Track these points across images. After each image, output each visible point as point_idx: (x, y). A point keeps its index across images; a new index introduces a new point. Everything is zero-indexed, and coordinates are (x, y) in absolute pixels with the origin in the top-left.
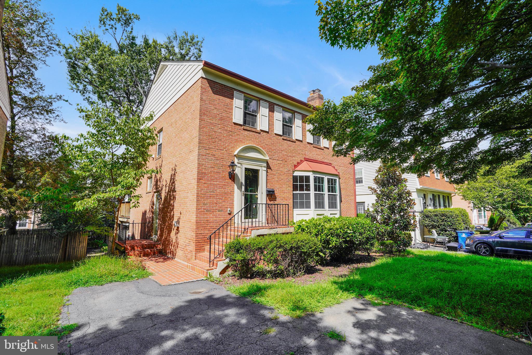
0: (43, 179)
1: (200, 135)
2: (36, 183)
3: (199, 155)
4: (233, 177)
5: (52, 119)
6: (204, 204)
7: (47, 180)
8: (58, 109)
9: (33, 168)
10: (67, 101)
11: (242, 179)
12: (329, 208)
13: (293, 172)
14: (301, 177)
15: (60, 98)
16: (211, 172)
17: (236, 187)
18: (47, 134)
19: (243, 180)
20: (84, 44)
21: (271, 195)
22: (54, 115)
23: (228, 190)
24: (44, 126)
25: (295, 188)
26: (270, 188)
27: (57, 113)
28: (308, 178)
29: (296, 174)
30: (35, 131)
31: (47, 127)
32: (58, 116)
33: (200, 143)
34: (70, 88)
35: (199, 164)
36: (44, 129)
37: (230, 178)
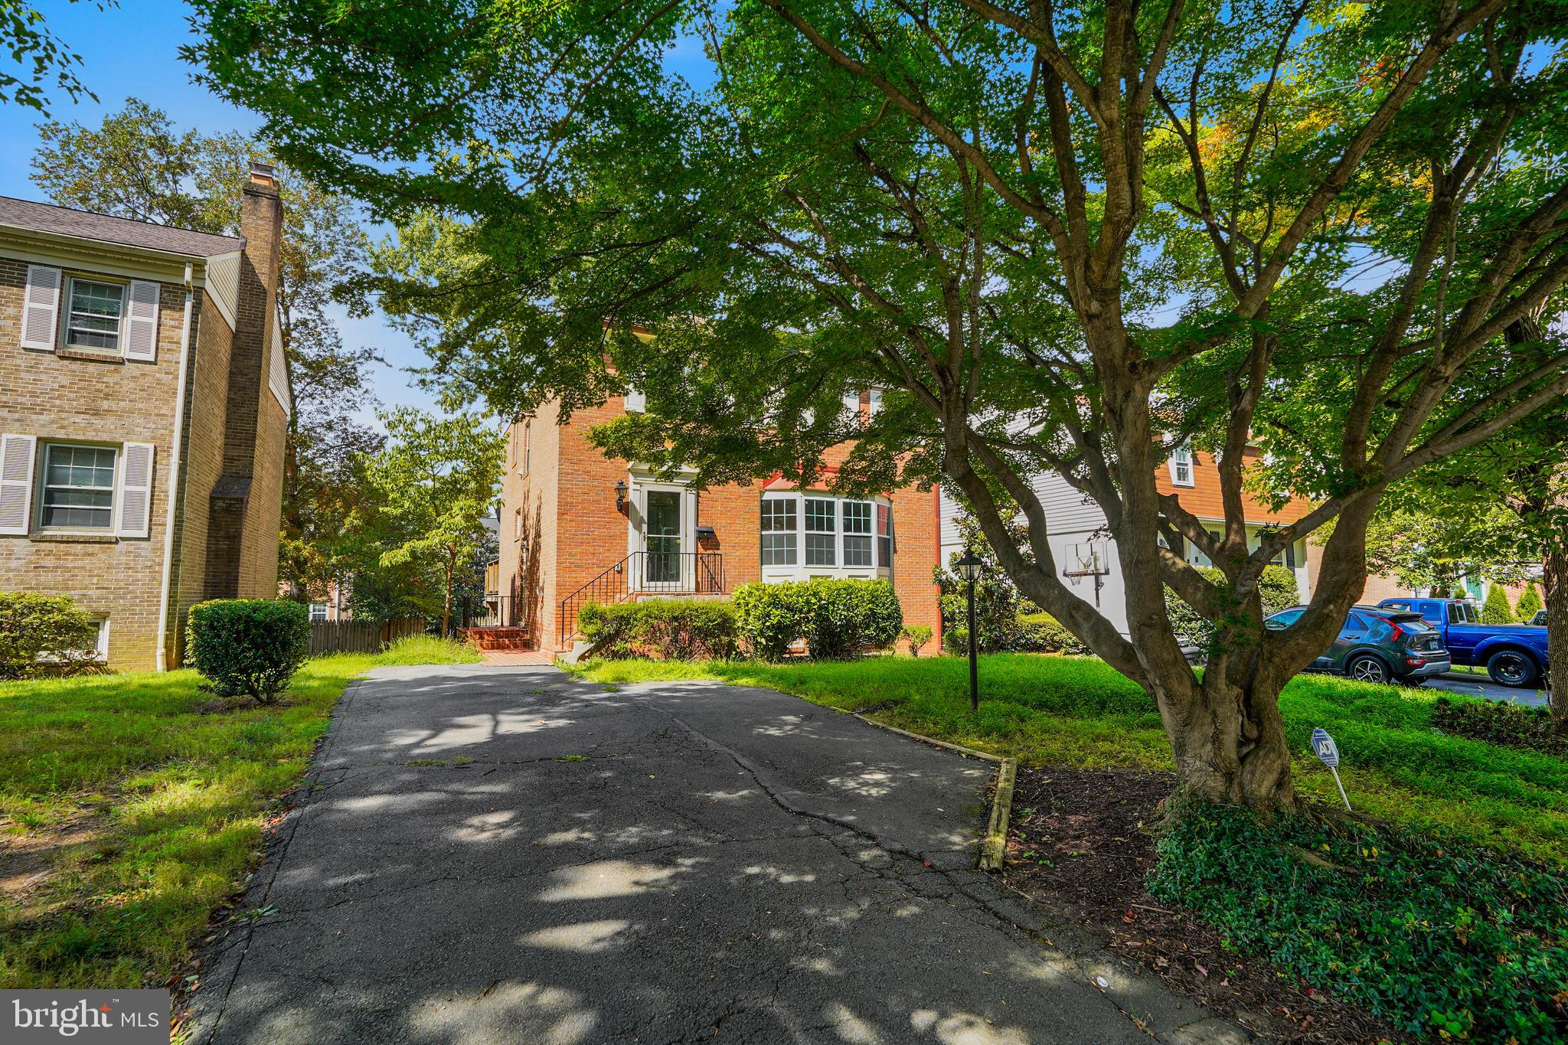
0: (348, 521)
1: (561, 440)
2: (336, 530)
3: (560, 474)
4: (625, 508)
5: (358, 400)
6: (570, 554)
7: (356, 522)
8: (367, 376)
9: (330, 500)
10: (382, 360)
11: (643, 511)
12: (846, 563)
13: (762, 493)
14: (779, 504)
15: (368, 355)
16: (582, 502)
17: (630, 525)
18: (351, 430)
19: (644, 513)
20: (406, 238)
21: (707, 538)
22: (361, 391)
23: (616, 530)
24: (345, 413)
25: (765, 524)
26: (704, 523)
27: (365, 385)
28: (792, 504)
29: (767, 496)
30: (329, 427)
31: (351, 414)
32: (366, 391)
33: (561, 453)
34: (389, 323)
35: (560, 489)
36: (344, 419)
37: (620, 510)
